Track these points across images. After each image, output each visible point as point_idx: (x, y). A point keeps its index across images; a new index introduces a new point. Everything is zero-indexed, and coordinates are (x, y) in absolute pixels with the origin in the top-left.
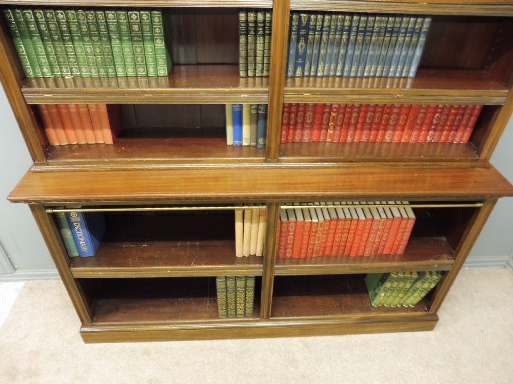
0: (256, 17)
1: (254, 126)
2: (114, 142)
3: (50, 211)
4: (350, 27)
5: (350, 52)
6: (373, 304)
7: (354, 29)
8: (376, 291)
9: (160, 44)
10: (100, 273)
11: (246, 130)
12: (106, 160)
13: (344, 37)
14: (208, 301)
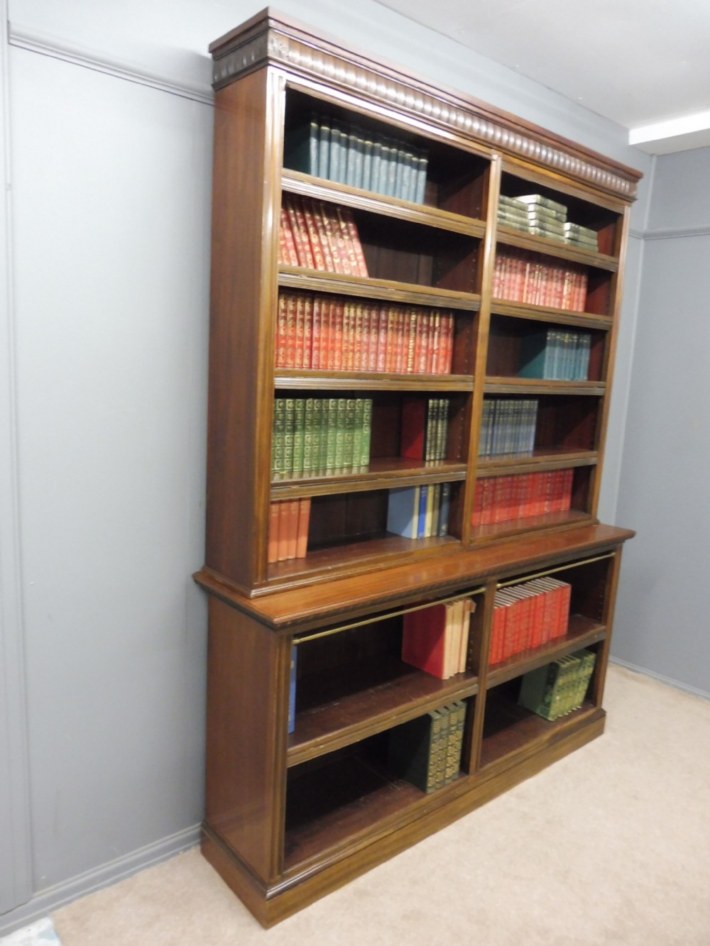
0: (439, 404)
1: (437, 512)
2: (307, 555)
3: (297, 641)
4: (495, 409)
5: (495, 432)
6: (550, 719)
7: (498, 412)
8: (547, 700)
9: (367, 431)
10: (322, 747)
11: (429, 517)
12: (330, 568)
13: (491, 419)
14: (395, 786)
